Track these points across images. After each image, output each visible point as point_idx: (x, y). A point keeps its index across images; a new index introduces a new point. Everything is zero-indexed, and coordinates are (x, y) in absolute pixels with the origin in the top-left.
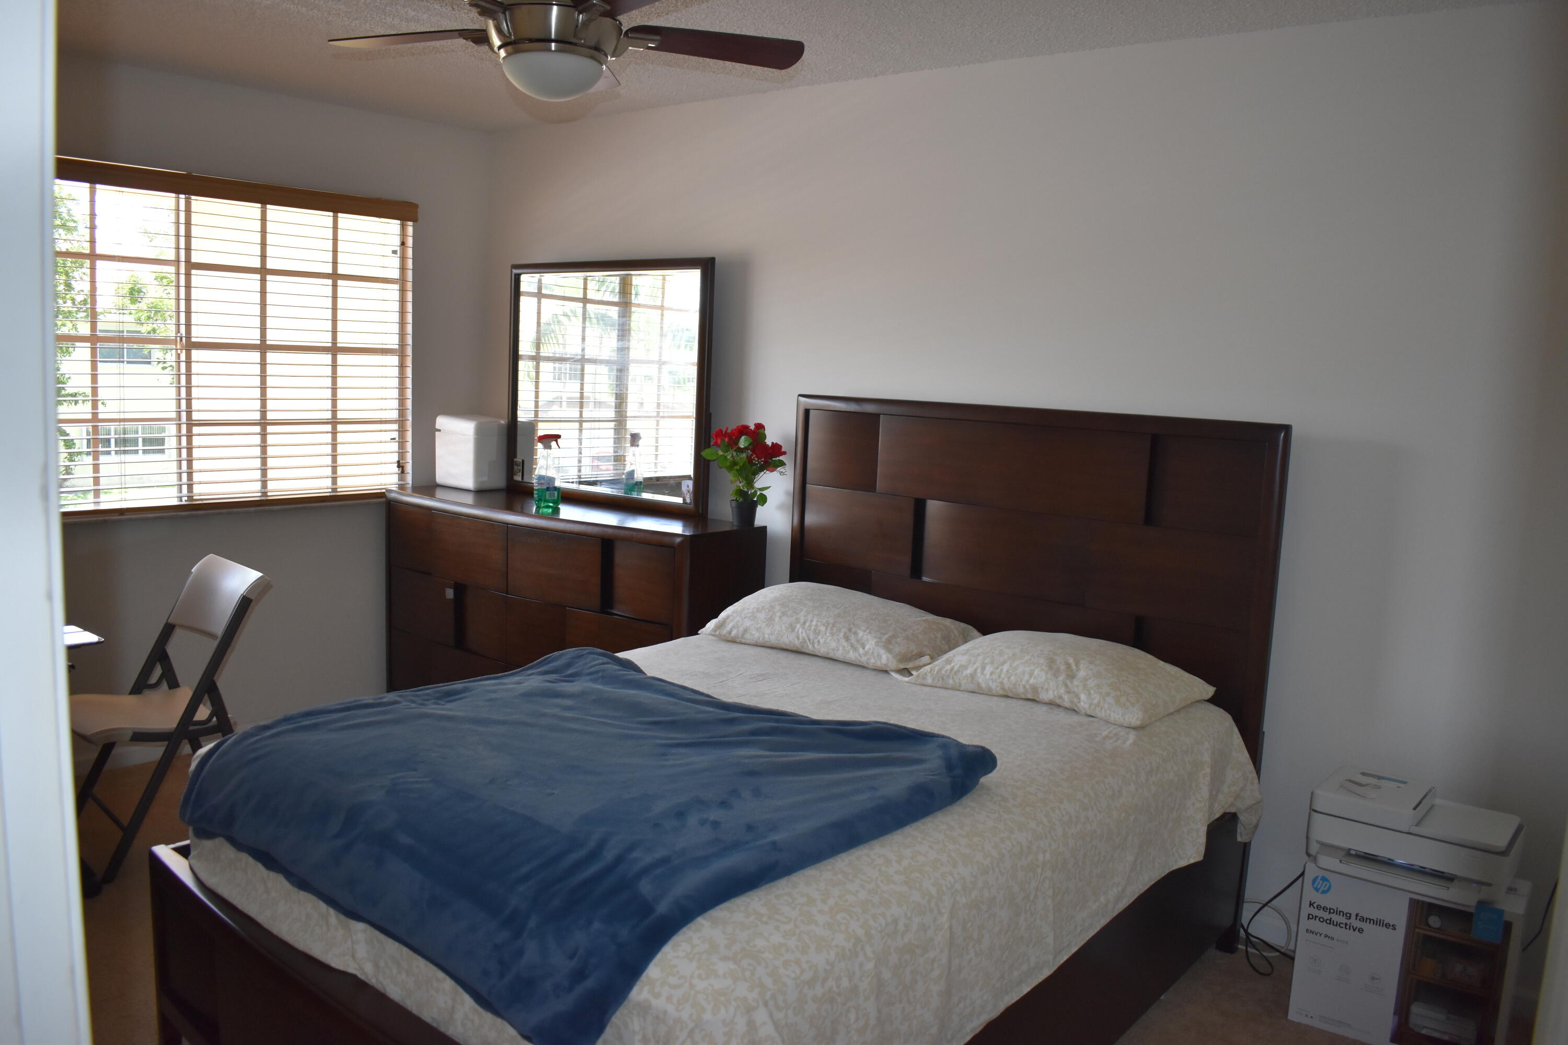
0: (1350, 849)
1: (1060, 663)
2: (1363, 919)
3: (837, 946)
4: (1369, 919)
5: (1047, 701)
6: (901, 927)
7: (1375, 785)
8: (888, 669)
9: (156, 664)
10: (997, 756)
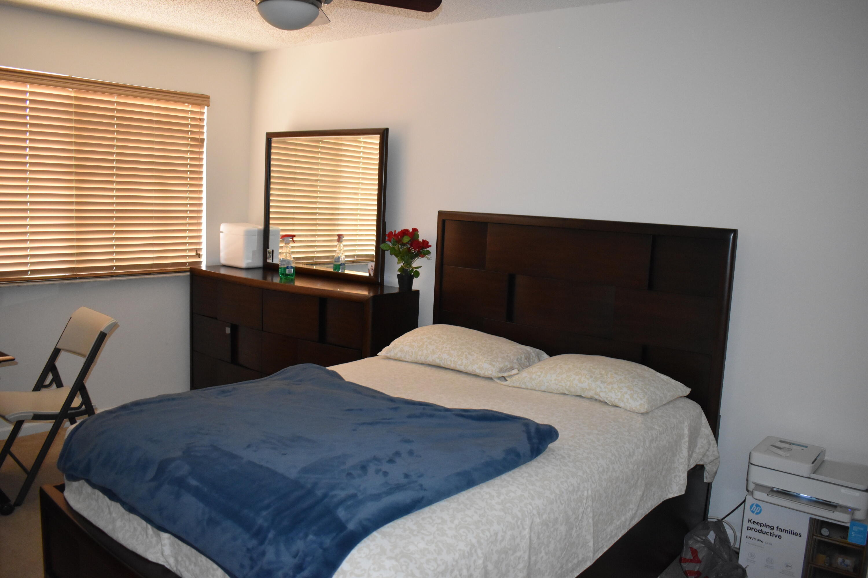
0: (773, 487)
1: (597, 373)
2: (781, 530)
3: (460, 550)
4: (785, 530)
5: (589, 396)
6: (499, 537)
7: (788, 448)
8: (492, 377)
9: (49, 373)
10: (558, 430)
